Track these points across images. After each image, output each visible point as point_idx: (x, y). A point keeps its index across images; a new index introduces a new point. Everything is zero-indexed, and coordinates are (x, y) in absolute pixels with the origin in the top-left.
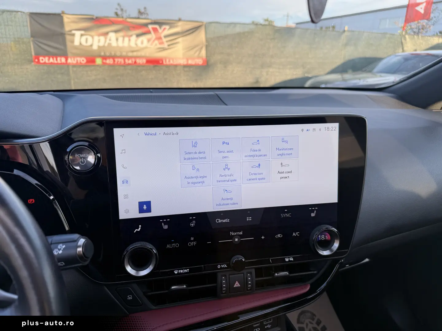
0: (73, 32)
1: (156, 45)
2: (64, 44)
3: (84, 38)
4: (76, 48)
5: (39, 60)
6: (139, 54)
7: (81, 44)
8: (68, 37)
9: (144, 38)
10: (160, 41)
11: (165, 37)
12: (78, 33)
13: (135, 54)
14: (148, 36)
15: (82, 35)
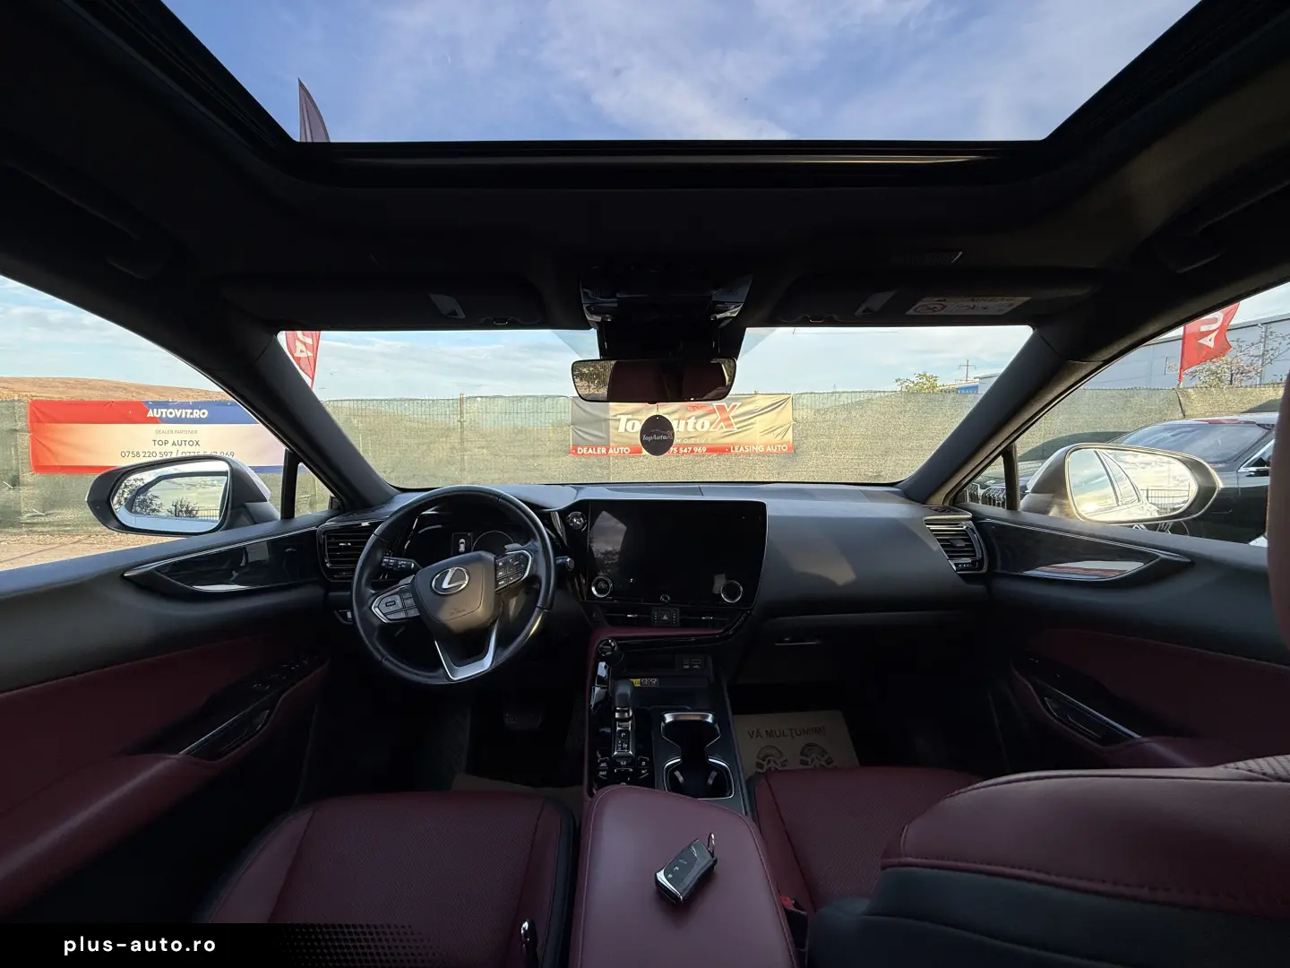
0: (619, 417)
1: (722, 427)
2: (608, 432)
3: (630, 423)
4: (620, 435)
5: (576, 451)
6: (698, 441)
7: (626, 430)
8: (611, 423)
9: (707, 421)
10: (728, 422)
11: (734, 417)
12: (624, 418)
13: (692, 441)
14: (713, 417)
15: (628, 420)
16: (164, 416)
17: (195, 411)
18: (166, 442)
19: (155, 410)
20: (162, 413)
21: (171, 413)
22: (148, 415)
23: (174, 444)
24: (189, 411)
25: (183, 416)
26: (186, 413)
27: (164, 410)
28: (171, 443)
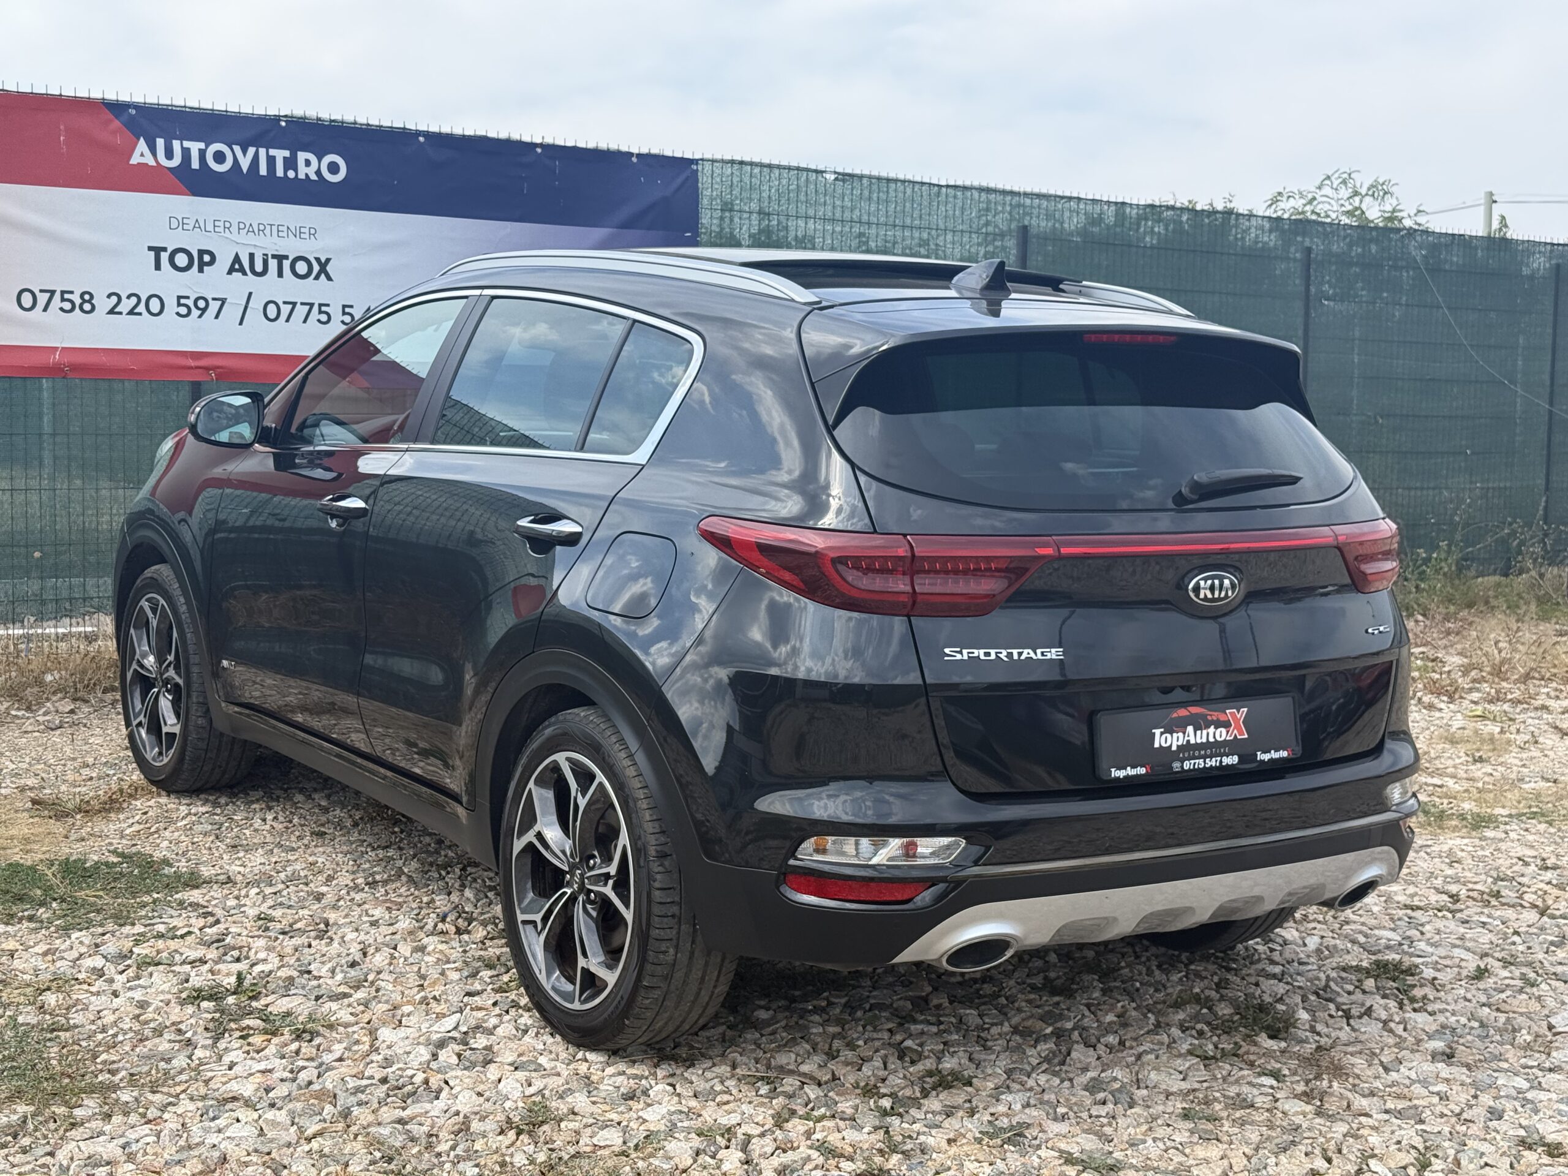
16: (195, 164)
17: (302, 156)
18: (204, 260)
19: (160, 143)
20: (186, 153)
21: (219, 157)
22: (135, 160)
23: (236, 266)
24: (280, 154)
25: (263, 171)
26: (271, 160)
27: (195, 147)
28: (224, 261)
